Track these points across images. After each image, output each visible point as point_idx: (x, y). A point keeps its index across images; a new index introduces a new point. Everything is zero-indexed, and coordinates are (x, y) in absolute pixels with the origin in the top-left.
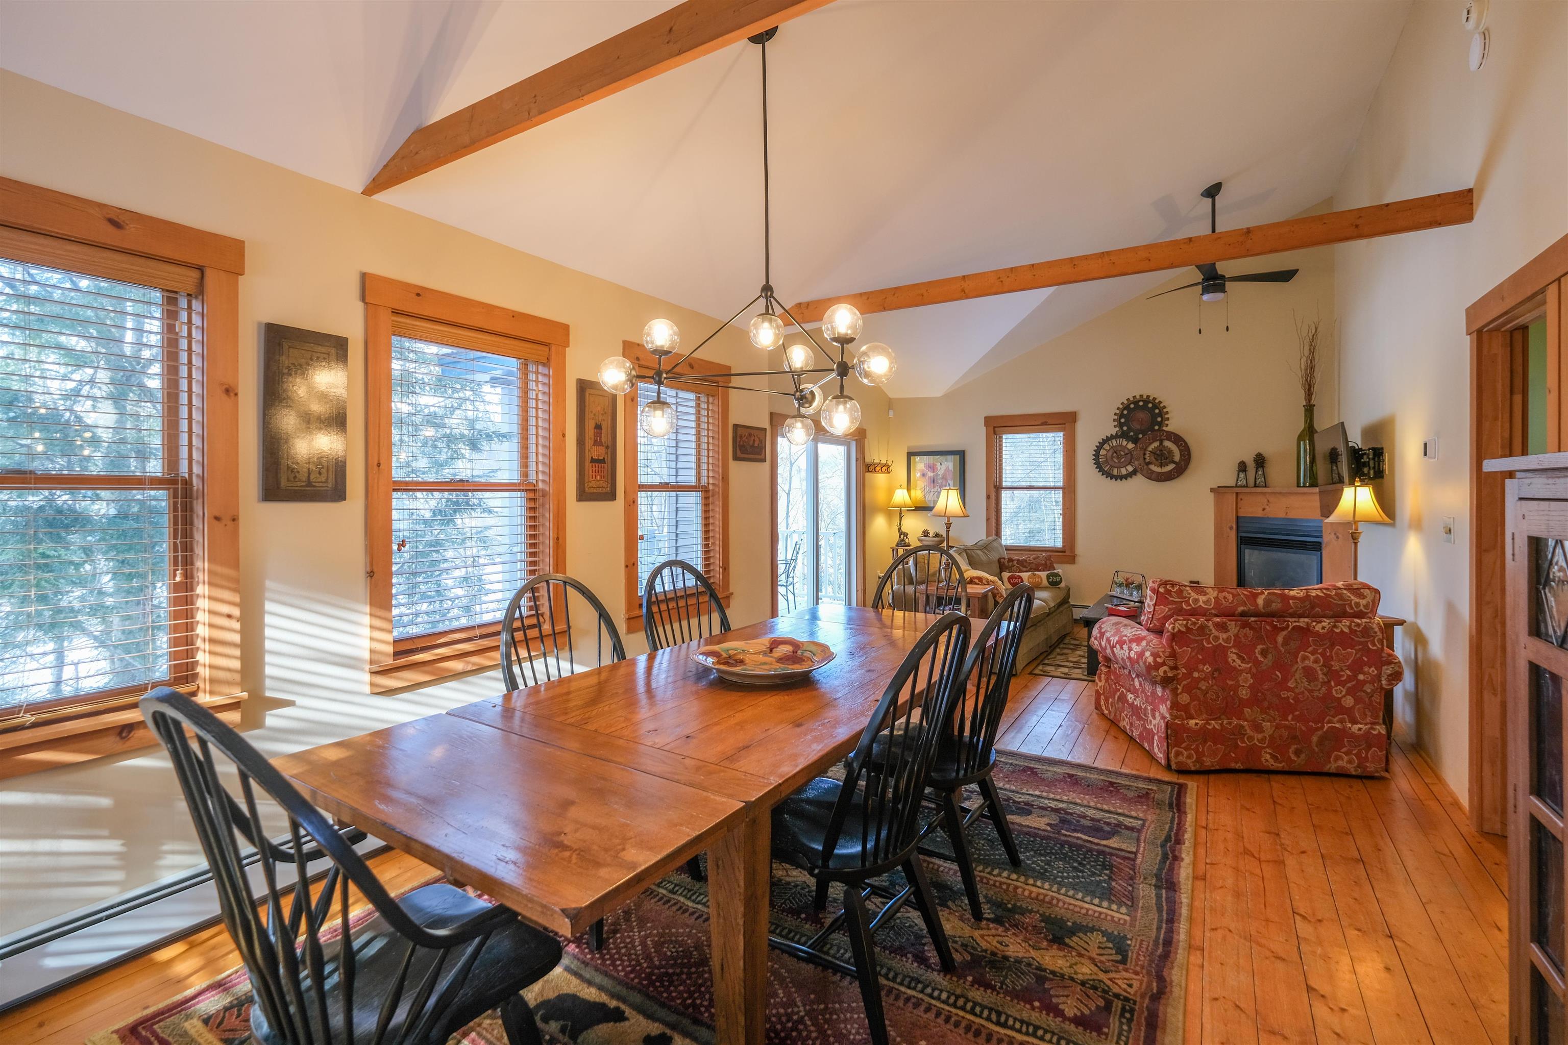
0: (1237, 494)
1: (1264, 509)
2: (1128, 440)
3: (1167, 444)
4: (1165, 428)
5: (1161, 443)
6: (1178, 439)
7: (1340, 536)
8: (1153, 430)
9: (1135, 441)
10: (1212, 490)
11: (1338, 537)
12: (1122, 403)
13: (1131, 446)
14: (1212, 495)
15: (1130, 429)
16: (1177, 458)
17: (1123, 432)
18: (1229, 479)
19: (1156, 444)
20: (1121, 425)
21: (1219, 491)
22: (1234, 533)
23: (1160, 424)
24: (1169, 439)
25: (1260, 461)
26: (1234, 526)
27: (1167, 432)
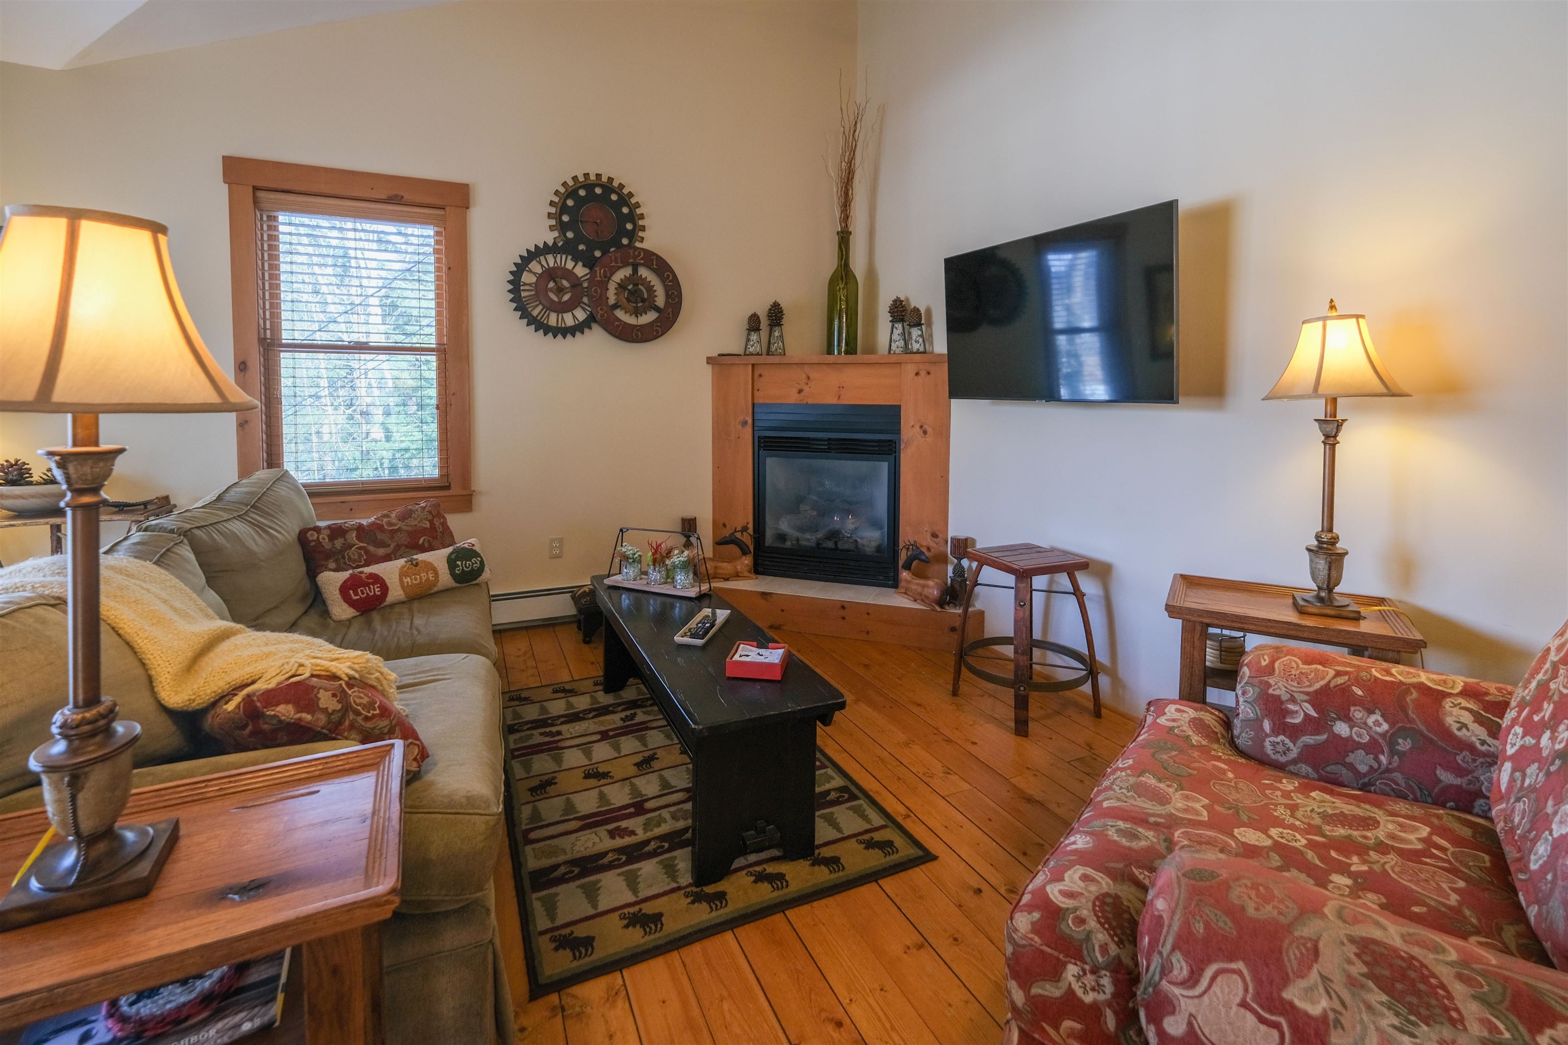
0: (753, 365)
1: (800, 391)
2: (575, 260)
3: (643, 272)
4: (638, 244)
5: (635, 271)
6: (662, 267)
7: (929, 430)
8: (620, 246)
9: (590, 263)
10: (710, 360)
11: (925, 432)
12: (565, 184)
13: (581, 271)
14: (709, 368)
15: (579, 239)
16: (660, 301)
17: (567, 241)
18: (732, 342)
19: (626, 272)
20: (562, 227)
21: (718, 362)
22: (749, 429)
23: (632, 235)
24: (649, 266)
25: (776, 314)
26: (750, 421)
27: (645, 251)
